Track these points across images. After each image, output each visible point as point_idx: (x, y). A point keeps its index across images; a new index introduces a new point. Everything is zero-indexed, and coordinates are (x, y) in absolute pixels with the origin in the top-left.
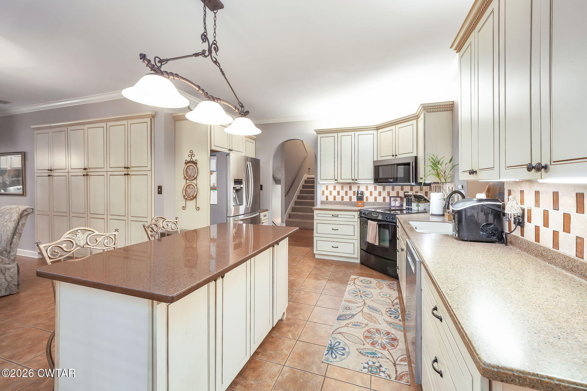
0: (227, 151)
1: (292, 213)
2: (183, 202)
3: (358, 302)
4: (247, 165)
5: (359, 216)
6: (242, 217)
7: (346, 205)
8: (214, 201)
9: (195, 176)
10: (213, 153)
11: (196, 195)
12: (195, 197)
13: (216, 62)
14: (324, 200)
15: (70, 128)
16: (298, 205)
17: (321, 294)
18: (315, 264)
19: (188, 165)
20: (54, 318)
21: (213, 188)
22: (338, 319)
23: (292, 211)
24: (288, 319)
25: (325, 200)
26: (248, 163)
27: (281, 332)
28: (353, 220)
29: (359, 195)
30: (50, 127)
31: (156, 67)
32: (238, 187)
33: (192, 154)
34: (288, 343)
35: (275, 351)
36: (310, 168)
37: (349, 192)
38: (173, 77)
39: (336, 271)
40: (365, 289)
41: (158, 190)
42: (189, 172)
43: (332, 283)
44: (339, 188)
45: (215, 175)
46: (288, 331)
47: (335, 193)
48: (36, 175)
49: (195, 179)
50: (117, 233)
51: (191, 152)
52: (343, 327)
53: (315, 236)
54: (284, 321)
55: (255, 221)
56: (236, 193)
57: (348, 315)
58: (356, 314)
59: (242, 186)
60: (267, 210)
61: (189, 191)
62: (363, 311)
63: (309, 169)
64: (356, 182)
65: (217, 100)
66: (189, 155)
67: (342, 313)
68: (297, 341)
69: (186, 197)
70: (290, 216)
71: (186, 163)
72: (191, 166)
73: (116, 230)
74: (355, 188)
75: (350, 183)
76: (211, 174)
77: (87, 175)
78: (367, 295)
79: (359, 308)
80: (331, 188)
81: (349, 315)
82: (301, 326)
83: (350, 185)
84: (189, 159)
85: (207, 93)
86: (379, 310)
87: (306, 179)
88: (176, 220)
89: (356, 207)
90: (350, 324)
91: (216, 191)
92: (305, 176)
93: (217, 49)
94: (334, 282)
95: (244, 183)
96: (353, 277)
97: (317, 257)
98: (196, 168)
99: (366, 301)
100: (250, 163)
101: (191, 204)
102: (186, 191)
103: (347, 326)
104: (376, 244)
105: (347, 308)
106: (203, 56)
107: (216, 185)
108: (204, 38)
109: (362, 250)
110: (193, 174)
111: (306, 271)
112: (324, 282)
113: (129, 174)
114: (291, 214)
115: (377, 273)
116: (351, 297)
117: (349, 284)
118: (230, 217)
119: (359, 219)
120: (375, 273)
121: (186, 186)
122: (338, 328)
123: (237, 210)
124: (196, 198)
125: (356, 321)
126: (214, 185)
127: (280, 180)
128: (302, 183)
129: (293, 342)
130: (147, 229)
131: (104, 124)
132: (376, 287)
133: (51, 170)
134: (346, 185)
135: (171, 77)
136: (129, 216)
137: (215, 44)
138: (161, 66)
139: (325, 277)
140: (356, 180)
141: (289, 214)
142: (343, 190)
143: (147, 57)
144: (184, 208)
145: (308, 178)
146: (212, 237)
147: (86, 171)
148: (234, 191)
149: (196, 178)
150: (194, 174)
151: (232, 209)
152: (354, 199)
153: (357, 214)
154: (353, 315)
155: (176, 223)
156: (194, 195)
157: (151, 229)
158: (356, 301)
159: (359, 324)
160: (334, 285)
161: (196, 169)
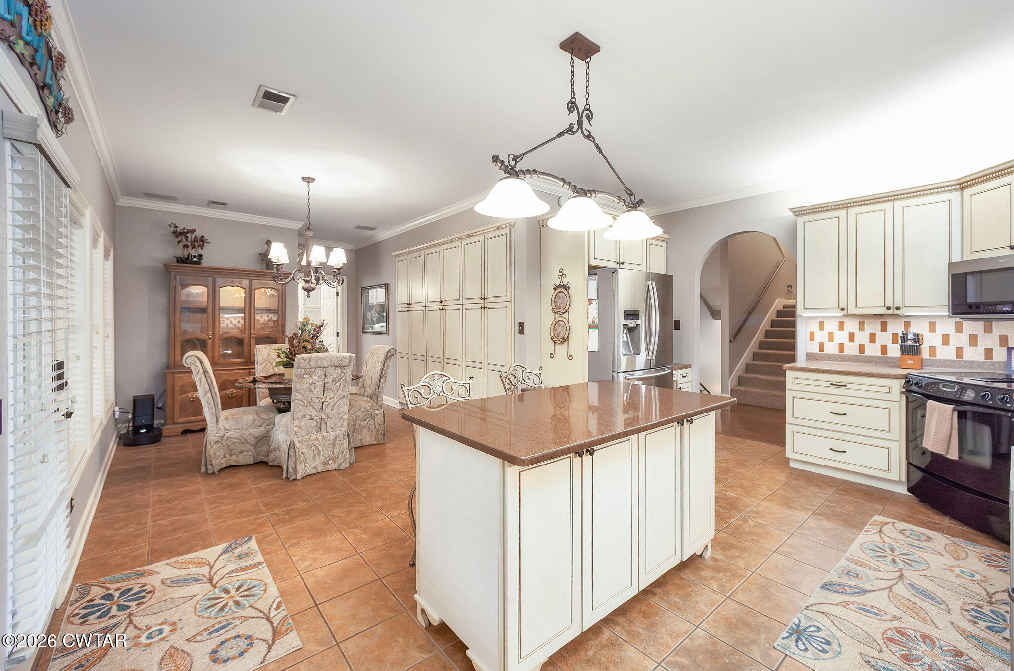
0: (614, 266)
1: (745, 375)
2: (549, 346)
3: (882, 570)
4: (647, 286)
5: (904, 390)
6: (639, 374)
7: (872, 363)
8: (594, 346)
9: (567, 308)
10: (593, 270)
11: (568, 337)
12: (566, 340)
13: (589, 137)
14: (815, 352)
15: (427, 251)
16: (760, 361)
17: (792, 534)
18: (788, 477)
19: (557, 291)
20: (415, 477)
21: (592, 326)
22: (822, 587)
23: (746, 372)
24: (714, 559)
25: (816, 350)
26: (650, 283)
27: (699, 575)
28: (887, 397)
29: (909, 343)
30: (409, 253)
31: (510, 167)
32: (632, 324)
33: (562, 275)
34: (709, 595)
35: (685, 601)
36: (791, 286)
37: (879, 334)
38: (530, 176)
39: (836, 498)
40: (910, 549)
41: (519, 328)
42: (559, 302)
43: (822, 520)
44: (851, 326)
45: (595, 304)
46: (713, 578)
47: (841, 337)
48: (398, 310)
49: (566, 311)
50: (472, 381)
51: (562, 271)
52: (832, 604)
53: (789, 424)
54: (706, 560)
55: (665, 383)
56: (628, 334)
57: (850, 587)
58: (873, 591)
59: (639, 322)
60: (689, 367)
61: (558, 330)
62: (893, 590)
63: (788, 286)
64: (897, 313)
65: (591, 193)
66: (559, 277)
67: (835, 579)
68: (727, 598)
69: (555, 339)
70: (741, 381)
71: (555, 289)
72: (562, 292)
73: (471, 378)
74: (896, 328)
75: (882, 315)
76: (589, 303)
77: (443, 309)
78: (913, 563)
79: (883, 582)
80: (831, 326)
81: (855, 588)
82: (738, 577)
83: (883, 320)
84: (558, 282)
85: (575, 186)
86: (940, 600)
87: (781, 308)
88: (539, 372)
89: (900, 368)
90: (853, 604)
91: (596, 331)
92: (779, 303)
93: (589, 118)
94: (829, 519)
95: (642, 316)
96: (878, 518)
97: (792, 465)
98: (568, 295)
99: (905, 573)
100: (654, 283)
101: (561, 349)
102: (554, 330)
103: (844, 607)
104: (949, 456)
105: (850, 574)
106: (569, 134)
107: (596, 322)
108: (572, 105)
109: (911, 467)
110: (563, 304)
111: (764, 487)
112: (803, 515)
113: (486, 307)
114: (743, 377)
115: (951, 524)
116: (865, 556)
117: (866, 531)
118: (618, 373)
119: (904, 397)
120: (947, 522)
121: (554, 323)
122: (820, 603)
123: (631, 362)
124: (568, 341)
125: (869, 603)
126: (593, 322)
127: (720, 311)
128: (771, 315)
129: (719, 598)
130: (504, 380)
131: (459, 243)
132: (944, 553)
133: (410, 304)
134: (873, 320)
135: (528, 176)
136: (486, 364)
137: (588, 110)
138: (515, 165)
139: (807, 506)
140: (898, 308)
141: (739, 377)
142: (864, 330)
143: (499, 158)
144: (552, 355)
145: (784, 307)
146: (590, 403)
147: (442, 304)
148: (625, 331)
149: (568, 311)
150: (566, 304)
151: (624, 360)
152: (894, 351)
153: (897, 386)
154: (864, 591)
155: (539, 376)
156: (566, 337)
157: (508, 381)
158: (877, 567)
159: (875, 610)
160: (827, 524)
161: (568, 297)
